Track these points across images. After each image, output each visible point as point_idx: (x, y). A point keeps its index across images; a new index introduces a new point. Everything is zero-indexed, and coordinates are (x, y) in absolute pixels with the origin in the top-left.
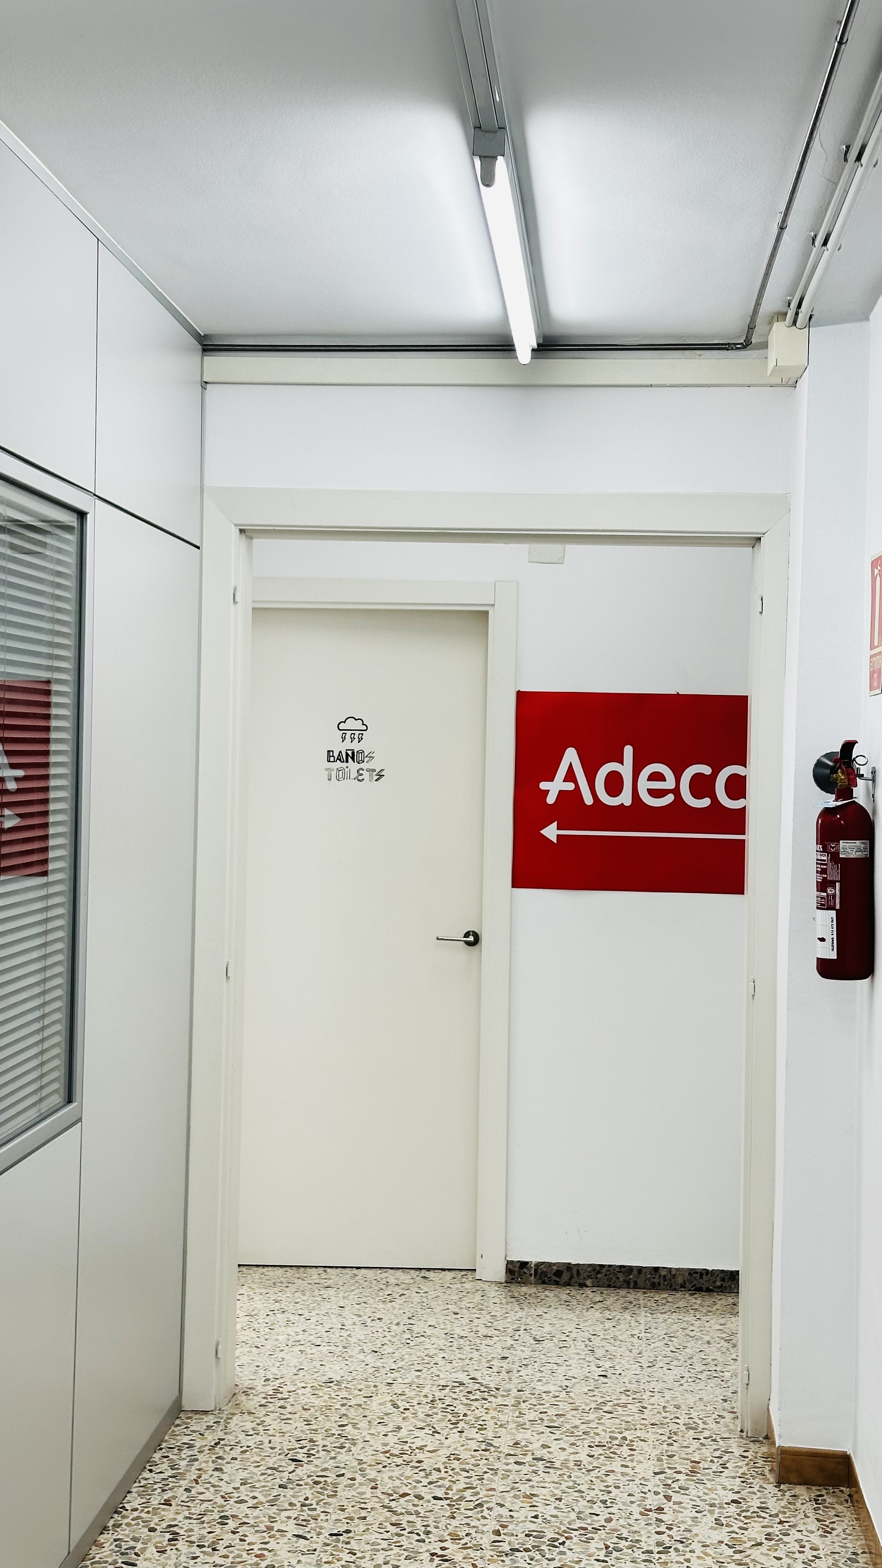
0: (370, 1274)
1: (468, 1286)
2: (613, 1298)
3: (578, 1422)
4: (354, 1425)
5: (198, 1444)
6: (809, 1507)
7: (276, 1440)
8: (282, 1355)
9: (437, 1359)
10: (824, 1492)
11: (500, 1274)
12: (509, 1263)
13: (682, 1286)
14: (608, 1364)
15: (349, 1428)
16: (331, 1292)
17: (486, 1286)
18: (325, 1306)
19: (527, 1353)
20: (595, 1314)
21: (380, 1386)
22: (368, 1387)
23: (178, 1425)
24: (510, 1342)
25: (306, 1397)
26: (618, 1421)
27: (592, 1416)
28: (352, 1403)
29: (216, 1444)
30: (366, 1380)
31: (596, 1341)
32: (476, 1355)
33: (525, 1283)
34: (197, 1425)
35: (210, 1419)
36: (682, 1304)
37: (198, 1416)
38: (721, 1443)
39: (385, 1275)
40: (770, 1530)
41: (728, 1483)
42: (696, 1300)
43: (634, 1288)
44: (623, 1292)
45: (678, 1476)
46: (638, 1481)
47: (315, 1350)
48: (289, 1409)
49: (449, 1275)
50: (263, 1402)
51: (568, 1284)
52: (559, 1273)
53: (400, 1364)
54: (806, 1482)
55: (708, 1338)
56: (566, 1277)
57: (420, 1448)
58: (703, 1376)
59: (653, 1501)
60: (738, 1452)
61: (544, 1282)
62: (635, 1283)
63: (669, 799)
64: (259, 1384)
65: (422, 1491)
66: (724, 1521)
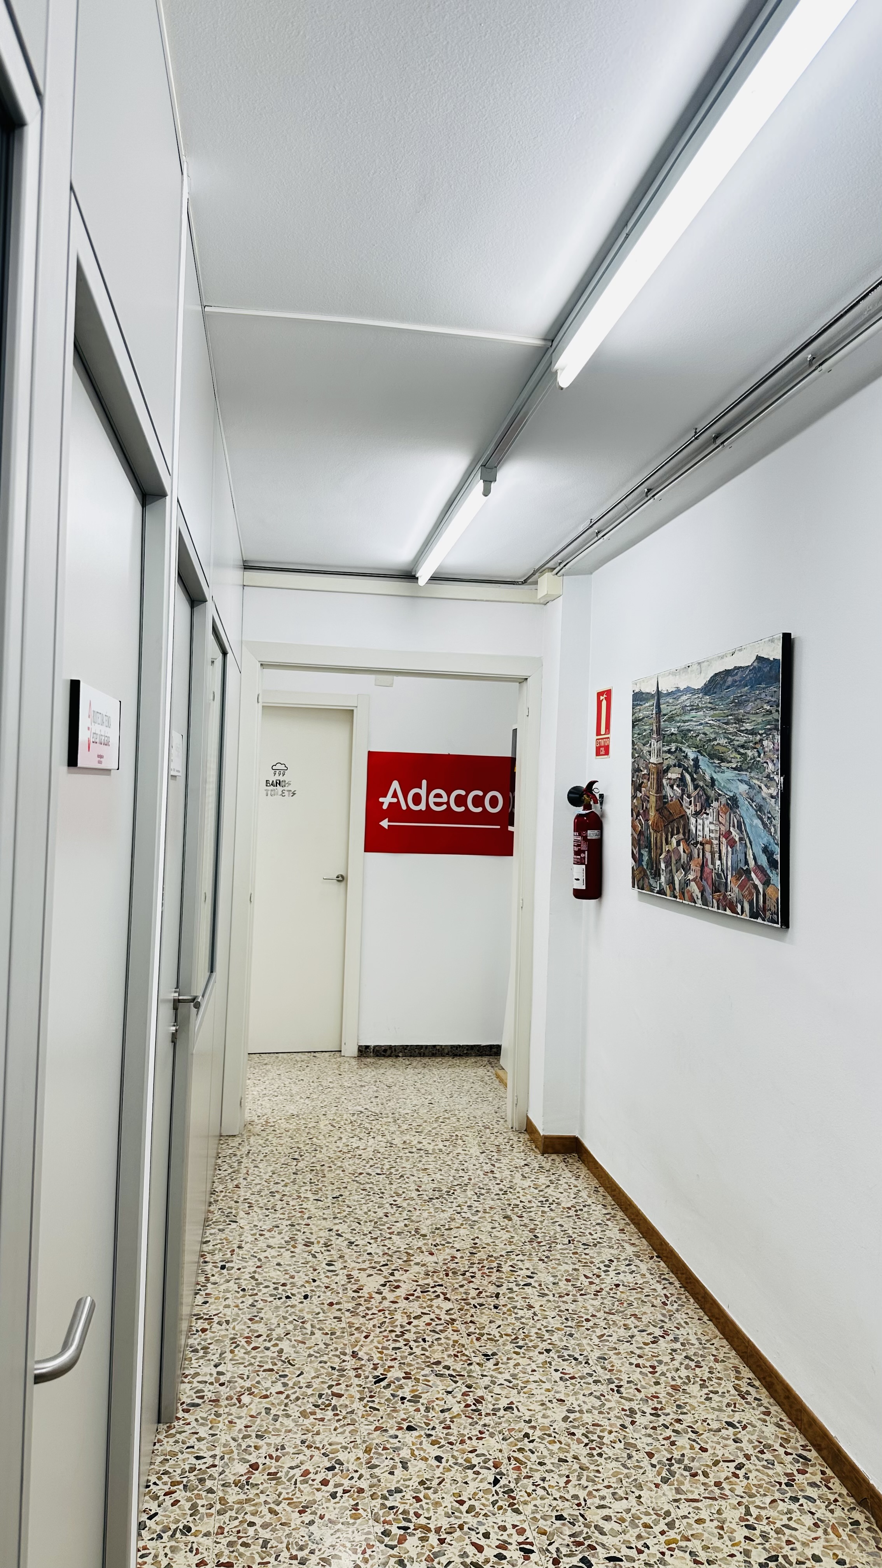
0: (285, 1055)
1: (339, 1059)
2: (416, 1062)
3: (430, 1129)
4: (317, 1138)
5: (238, 1153)
6: (563, 1165)
7: (279, 1148)
8: (259, 1102)
9: (343, 1099)
10: (566, 1157)
11: (355, 1052)
12: (360, 1046)
13: (448, 1054)
14: (430, 1097)
15: (314, 1139)
16: (269, 1067)
17: (348, 1059)
18: (270, 1075)
19: (387, 1094)
20: (410, 1071)
21: (320, 1116)
22: (314, 1117)
23: (222, 1144)
24: (375, 1089)
25: (284, 1125)
26: (449, 1127)
27: (435, 1125)
28: (310, 1126)
29: (249, 1153)
30: (311, 1113)
31: (418, 1085)
32: (360, 1096)
33: (368, 1057)
34: (234, 1143)
35: (238, 1140)
36: (450, 1063)
37: (231, 1138)
38: (505, 1134)
39: (293, 1056)
40: (550, 1178)
41: (518, 1155)
42: (456, 1061)
43: (423, 1056)
44: (418, 1059)
45: (493, 1154)
46: (474, 1158)
47: (276, 1098)
48: (278, 1131)
49: (327, 1054)
50: (263, 1128)
51: (390, 1056)
52: (385, 1051)
53: (325, 1103)
54: (557, 1152)
55: (471, 1080)
56: (389, 1052)
57: (357, 1148)
58: (479, 1100)
59: (487, 1168)
60: (516, 1139)
61: (377, 1056)
62: (424, 1053)
63: (444, 807)
64: (255, 1118)
65: (370, 1171)
66: (526, 1175)
